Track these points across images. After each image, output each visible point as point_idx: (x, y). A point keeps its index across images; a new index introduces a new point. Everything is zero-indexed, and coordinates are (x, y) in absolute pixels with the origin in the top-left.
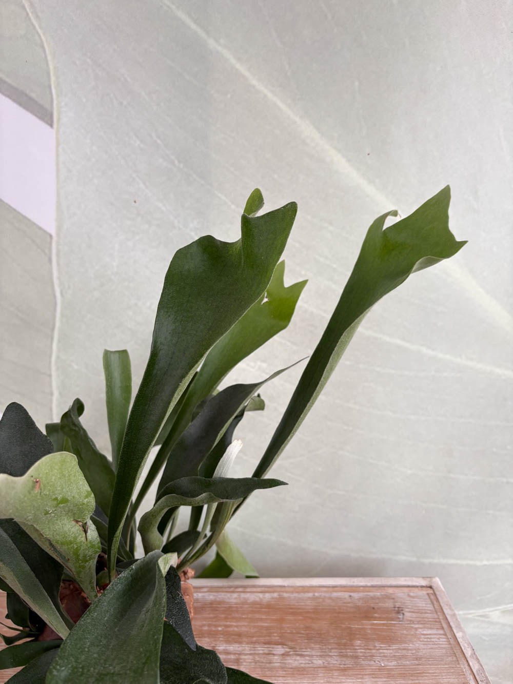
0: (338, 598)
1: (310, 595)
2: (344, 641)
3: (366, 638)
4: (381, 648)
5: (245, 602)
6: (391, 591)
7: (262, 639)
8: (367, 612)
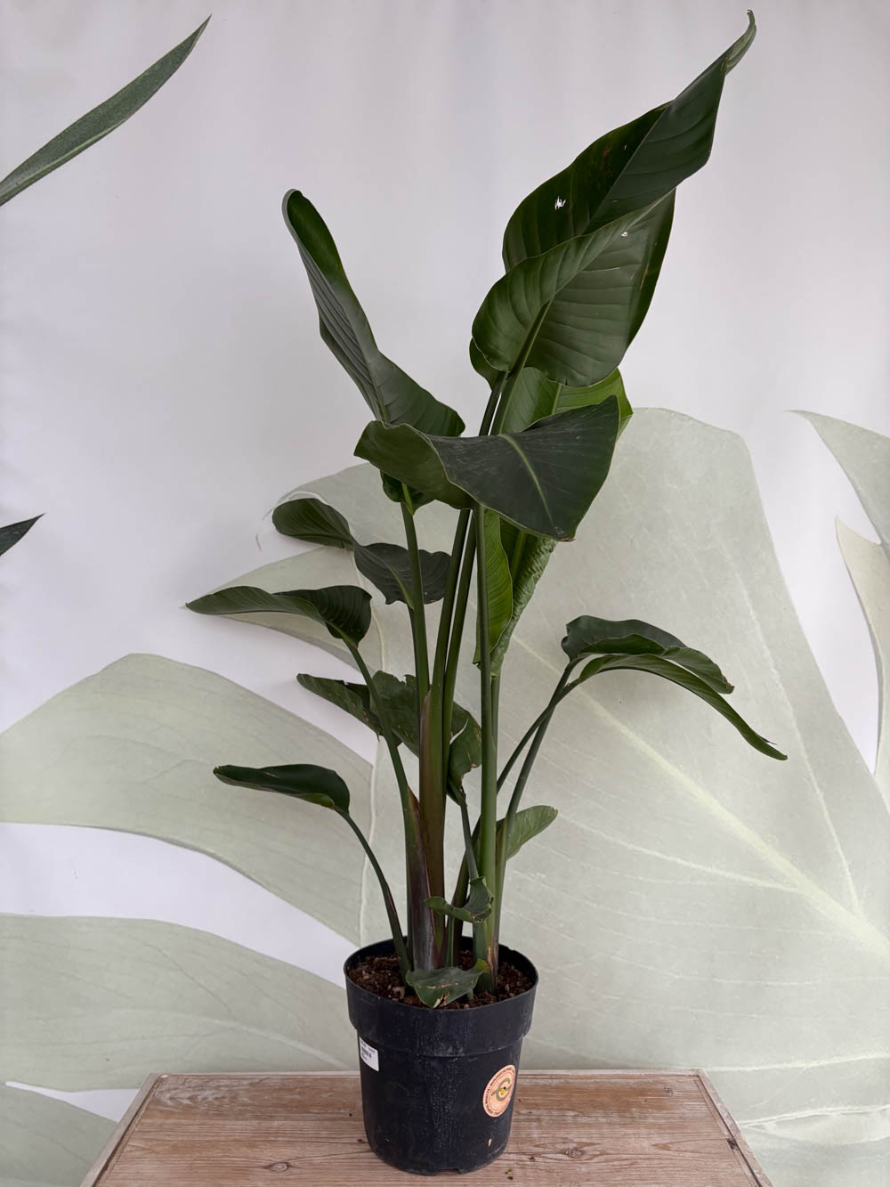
0: (616, 1083)
1: (593, 1080)
2: (622, 1109)
3: (640, 1107)
4: (653, 1113)
5: (537, 1085)
6: (662, 1078)
7: (556, 1107)
8: (642, 1092)
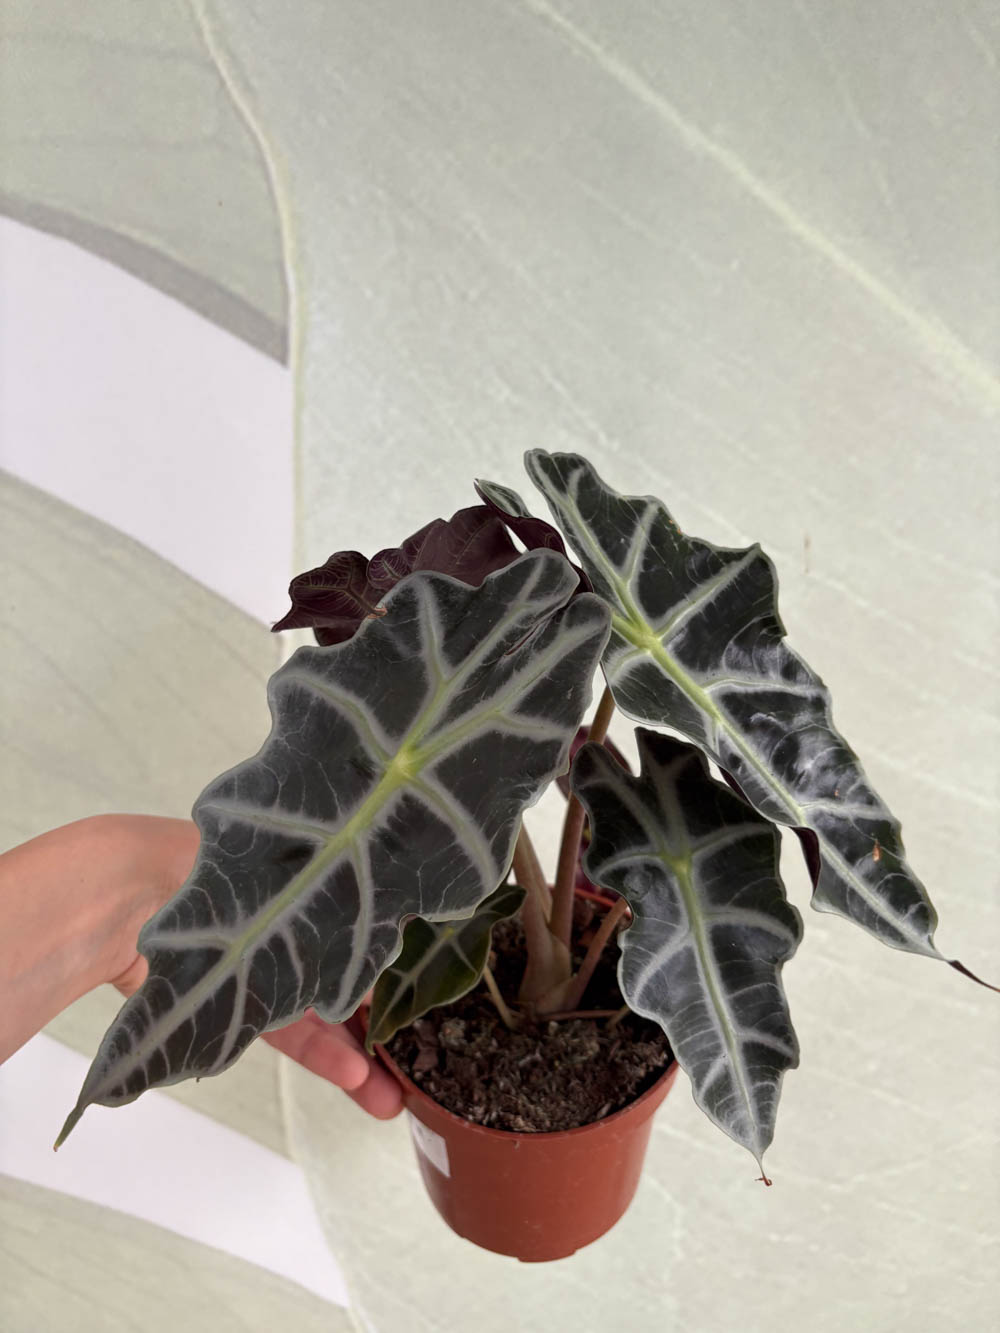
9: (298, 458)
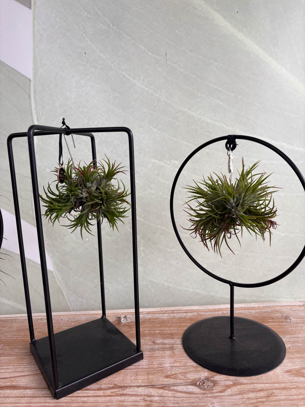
6: (278, 308)
9: (34, 32)
